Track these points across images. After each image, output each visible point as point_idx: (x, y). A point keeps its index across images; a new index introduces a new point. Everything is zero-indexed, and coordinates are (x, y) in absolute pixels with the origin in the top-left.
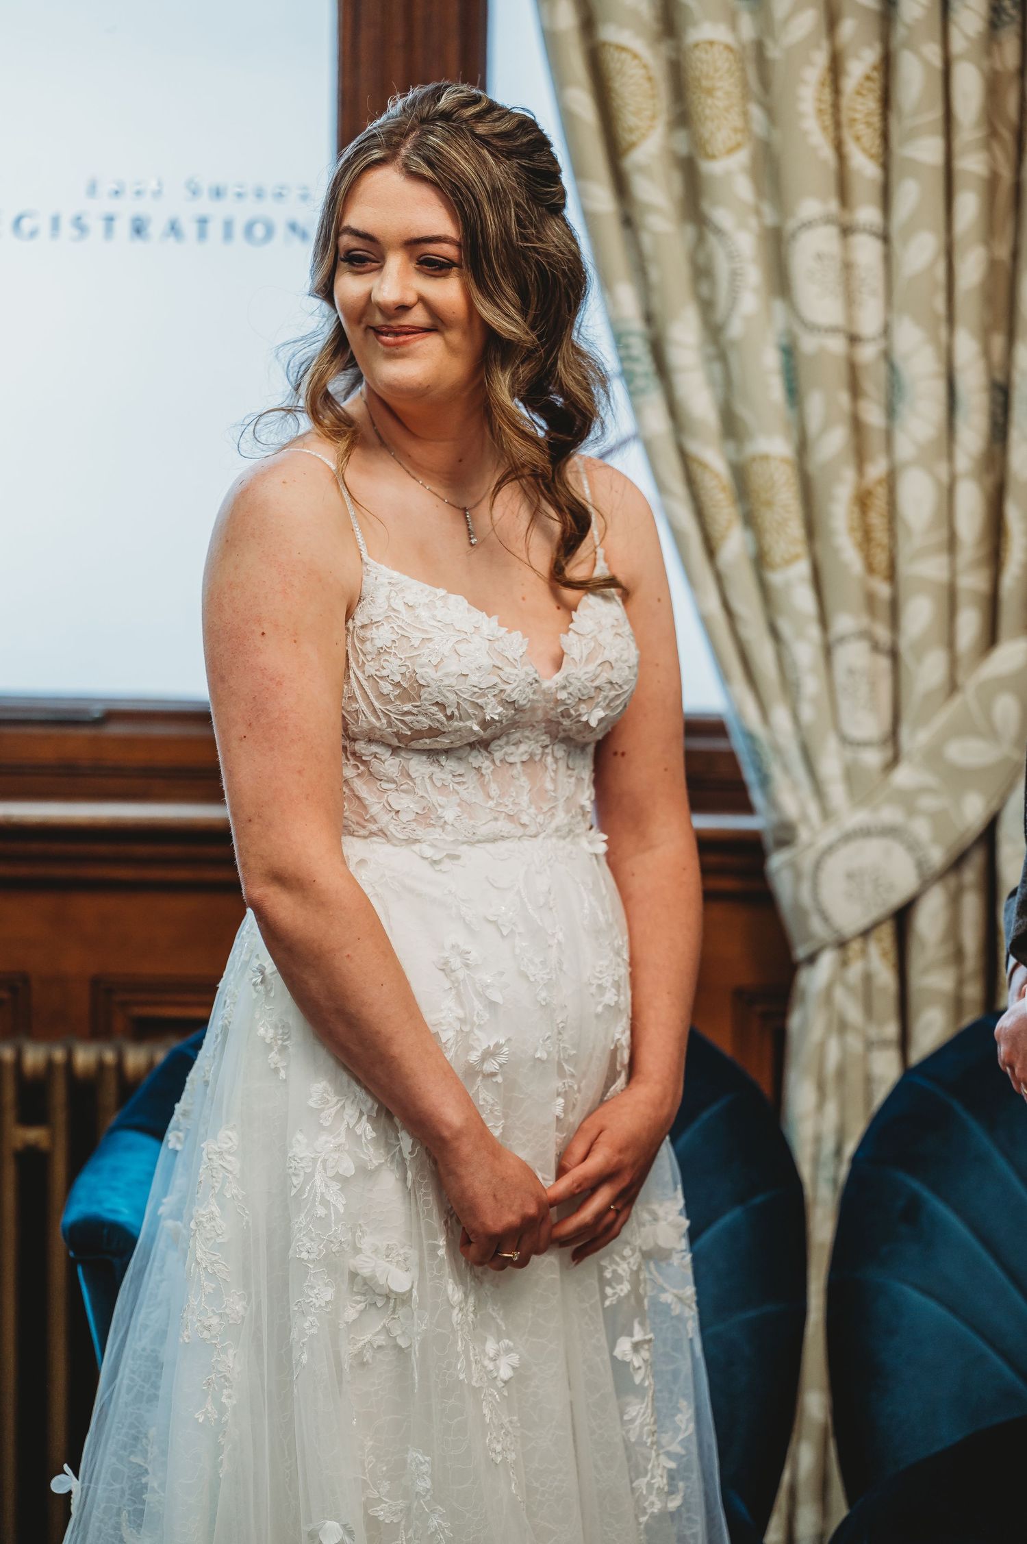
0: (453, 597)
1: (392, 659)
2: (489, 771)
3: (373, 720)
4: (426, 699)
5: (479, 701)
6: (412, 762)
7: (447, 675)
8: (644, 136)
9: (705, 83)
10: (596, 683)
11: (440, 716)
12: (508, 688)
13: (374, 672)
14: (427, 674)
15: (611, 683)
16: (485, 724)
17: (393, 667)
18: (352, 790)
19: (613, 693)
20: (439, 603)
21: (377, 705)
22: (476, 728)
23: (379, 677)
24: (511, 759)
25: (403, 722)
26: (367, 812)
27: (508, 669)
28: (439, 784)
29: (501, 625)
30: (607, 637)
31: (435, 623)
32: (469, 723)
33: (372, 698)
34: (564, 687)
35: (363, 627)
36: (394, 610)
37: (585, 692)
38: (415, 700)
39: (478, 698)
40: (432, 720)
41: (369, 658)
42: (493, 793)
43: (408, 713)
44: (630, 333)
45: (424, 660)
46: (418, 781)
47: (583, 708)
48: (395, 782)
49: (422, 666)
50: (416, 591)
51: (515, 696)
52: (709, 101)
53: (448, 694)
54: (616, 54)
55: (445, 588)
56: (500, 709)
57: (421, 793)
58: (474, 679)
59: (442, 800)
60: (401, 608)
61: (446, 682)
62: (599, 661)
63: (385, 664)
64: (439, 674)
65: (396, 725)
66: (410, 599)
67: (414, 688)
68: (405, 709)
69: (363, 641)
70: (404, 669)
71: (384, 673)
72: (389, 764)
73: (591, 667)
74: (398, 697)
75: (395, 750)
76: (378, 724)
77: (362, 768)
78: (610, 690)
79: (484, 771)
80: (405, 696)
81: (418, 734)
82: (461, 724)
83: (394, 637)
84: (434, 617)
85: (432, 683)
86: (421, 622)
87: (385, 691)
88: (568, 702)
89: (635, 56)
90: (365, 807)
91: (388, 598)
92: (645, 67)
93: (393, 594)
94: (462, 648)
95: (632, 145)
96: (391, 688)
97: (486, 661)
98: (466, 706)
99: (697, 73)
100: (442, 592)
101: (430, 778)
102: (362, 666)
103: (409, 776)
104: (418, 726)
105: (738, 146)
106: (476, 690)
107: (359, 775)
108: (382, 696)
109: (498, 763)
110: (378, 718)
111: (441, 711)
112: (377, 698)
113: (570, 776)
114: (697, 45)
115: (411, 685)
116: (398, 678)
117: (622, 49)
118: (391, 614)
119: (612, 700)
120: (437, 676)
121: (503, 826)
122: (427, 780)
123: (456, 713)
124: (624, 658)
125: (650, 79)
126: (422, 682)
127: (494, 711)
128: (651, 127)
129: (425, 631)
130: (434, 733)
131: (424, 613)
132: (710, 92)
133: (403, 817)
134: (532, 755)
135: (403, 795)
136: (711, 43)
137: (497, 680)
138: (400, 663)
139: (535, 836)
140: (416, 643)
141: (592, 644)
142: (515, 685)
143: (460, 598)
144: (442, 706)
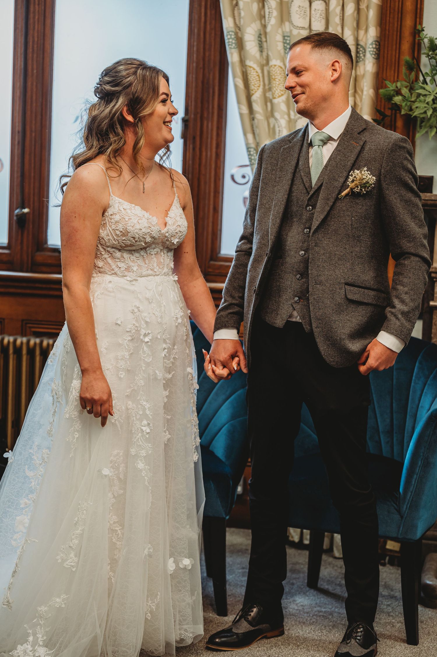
0: (137, 207)
1: (120, 224)
2: (146, 256)
3: (114, 242)
4: (130, 236)
5: (144, 237)
6: (124, 253)
7: (136, 229)
8: (256, 92)
9: (273, 77)
10: (176, 232)
11: (134, 241)
12: (153, 233)
13: (114, 228)
14: (130, 229)
15: (180, 231)
16: (146, 243)
17: (120, 227)
18: (107, 261)
19: (181, 234)
20: (133, 209)
21: (115, 237)
22: (143, 244)
23: (117, 230)
24: (152, 253)
25: (122, 242)
26: (111, 268)
27: (152, 228)
28: (132, 260)
29: (150, 215)
30: (178, 218)
31: (132, 214)
32: (141, 243)
33: (114, 235)
34: (167, 232)
35: (111, 215)
36: (120, 210)
37: (173, 234)
38: (126, 236)
39: (144, 236)
40: (131, 242)
41: (113, 224)
42: (147, 263)
43: (124, 240)
44: (251, 148)
45: (129, 225)
46: (126, 259)
47: (172, 238)
48: (120, 259)
49: (129, 226)
50: (126, 205)
51: (154, 235)
52: (274, 82)
53: (136, 235)
54: (249, 69)
55: (134, 204)
56: (150, 239)
57: (127, 263)
58: (143, 230)
59: (133, 264)
60: (122, 210)
61: (136, 231)
62: (176, 225)
63: (118, 226)
64: (134, 229)
65: (121, 243)
66: (125, 207)
67: (126, 233)
68: (123, 239)
69: (111, 219)
70: (123, 227)
71: (117, 228)
72: (118, 254)
73: (174, 227)
74: (121, 235)
75: (120, 250)
76: (115, 243)
77: (110, 255)
78: (180, 233)
79: (144, 256)
80: (123, 235)
81: (127, 246)
82: (139, 243)
83: (120, 218)
84: (132, 212)
85: (132, 231)
86: (128, 214)
87: (118, 234)
88: (169, 237)
89: (254, 69)
90: (111, 266)
91: (118, 207)
92: (257, 72)
93: (120, 206)
94: (140, 221)
95: (253, 94)
96: (119, 233)
97: (146, 225)
98: (141, 238)
99: (272, 75)
100: (133, 205)
101: (130, 258)
102: (111, 226)
103: (124, 257)
104: (127, 244)
105: (282, 95)
106: (144, 233)
107: (109, 257)
108: (116, 235)
109: (148, 254)
110: (116, 241)
111: (134, 239)
112: (115, 235)
113: (168, 258)
114: (272, 66)
115: (125, 232)
116: (121, 230)
117: (251, 67)
118: (120, 211)
119: (180, 237)
120: (132, 229)
121: (150, 272)
122: (129, 259)
123: (138, 240)
124: (184, 224)
125: (258, 76)
126: (129, 231)
127: (148, 239)
128: (258, 89)
129: (129, 216)
130: (131, 245)
131: (129, 211)
132: (274, 79)
133: (122, 269)
134: (158, 252)
135: (122, 263)
136: (275, 66)
137: (150, 231)
138: (122, 225)
139: (158, 275)
140: (127, 220)
141: (174, 220)
142: (154, 232)
143: (139, 207)
144: (134, 238)
